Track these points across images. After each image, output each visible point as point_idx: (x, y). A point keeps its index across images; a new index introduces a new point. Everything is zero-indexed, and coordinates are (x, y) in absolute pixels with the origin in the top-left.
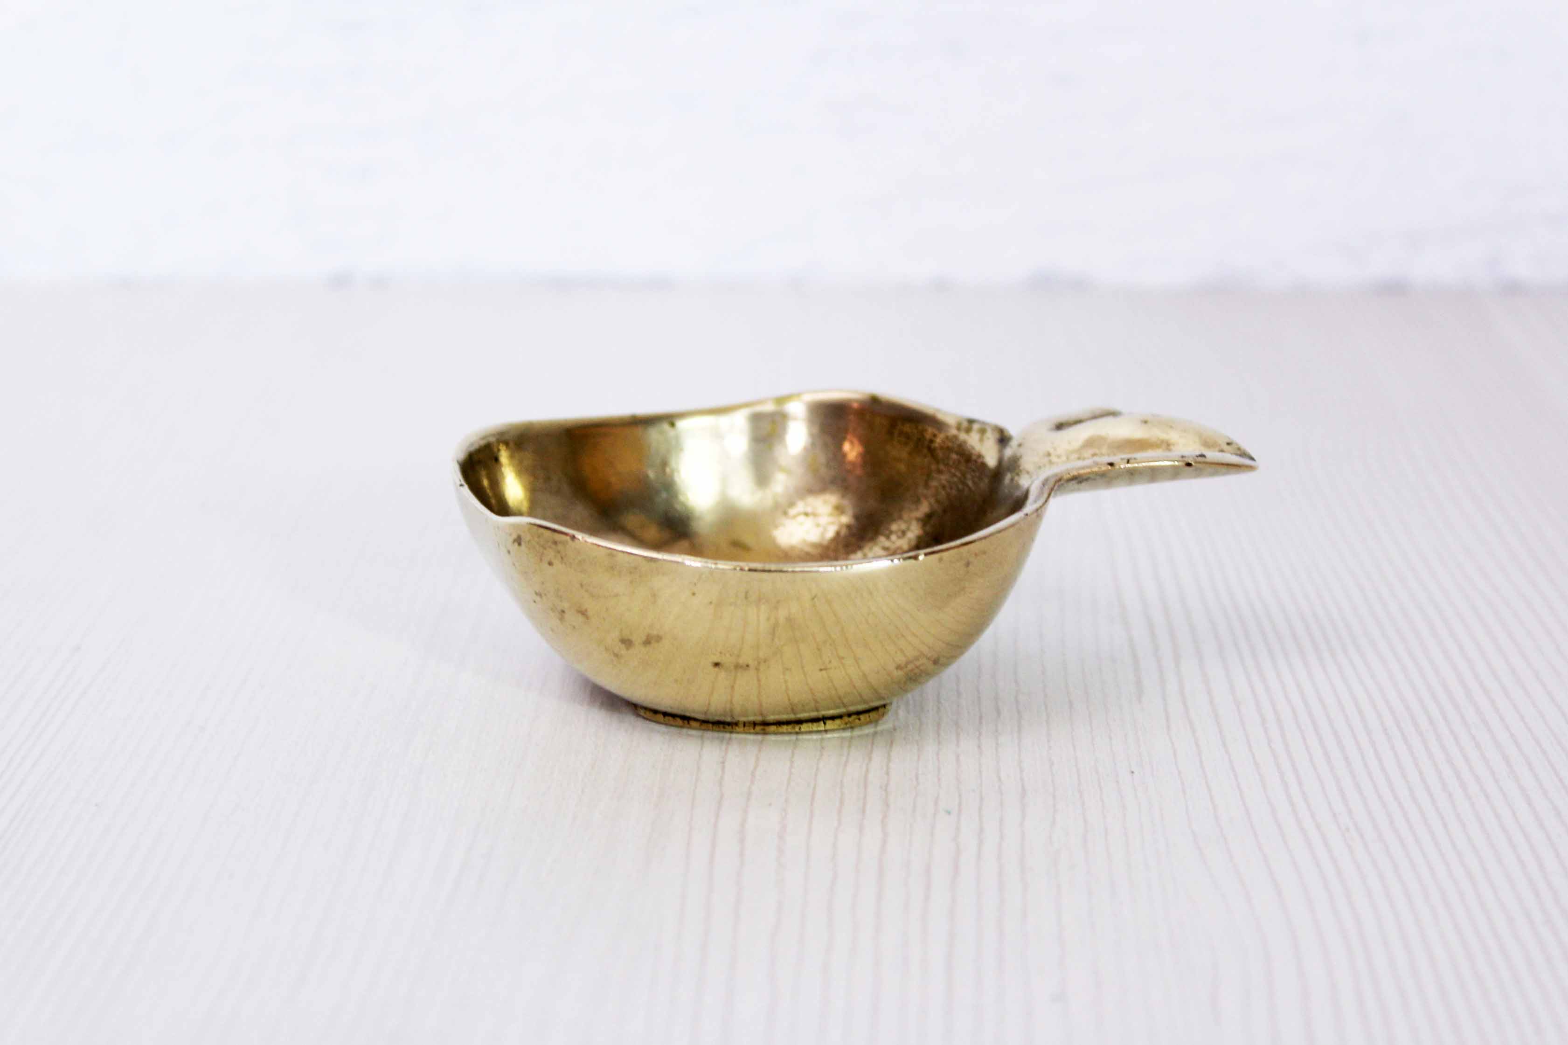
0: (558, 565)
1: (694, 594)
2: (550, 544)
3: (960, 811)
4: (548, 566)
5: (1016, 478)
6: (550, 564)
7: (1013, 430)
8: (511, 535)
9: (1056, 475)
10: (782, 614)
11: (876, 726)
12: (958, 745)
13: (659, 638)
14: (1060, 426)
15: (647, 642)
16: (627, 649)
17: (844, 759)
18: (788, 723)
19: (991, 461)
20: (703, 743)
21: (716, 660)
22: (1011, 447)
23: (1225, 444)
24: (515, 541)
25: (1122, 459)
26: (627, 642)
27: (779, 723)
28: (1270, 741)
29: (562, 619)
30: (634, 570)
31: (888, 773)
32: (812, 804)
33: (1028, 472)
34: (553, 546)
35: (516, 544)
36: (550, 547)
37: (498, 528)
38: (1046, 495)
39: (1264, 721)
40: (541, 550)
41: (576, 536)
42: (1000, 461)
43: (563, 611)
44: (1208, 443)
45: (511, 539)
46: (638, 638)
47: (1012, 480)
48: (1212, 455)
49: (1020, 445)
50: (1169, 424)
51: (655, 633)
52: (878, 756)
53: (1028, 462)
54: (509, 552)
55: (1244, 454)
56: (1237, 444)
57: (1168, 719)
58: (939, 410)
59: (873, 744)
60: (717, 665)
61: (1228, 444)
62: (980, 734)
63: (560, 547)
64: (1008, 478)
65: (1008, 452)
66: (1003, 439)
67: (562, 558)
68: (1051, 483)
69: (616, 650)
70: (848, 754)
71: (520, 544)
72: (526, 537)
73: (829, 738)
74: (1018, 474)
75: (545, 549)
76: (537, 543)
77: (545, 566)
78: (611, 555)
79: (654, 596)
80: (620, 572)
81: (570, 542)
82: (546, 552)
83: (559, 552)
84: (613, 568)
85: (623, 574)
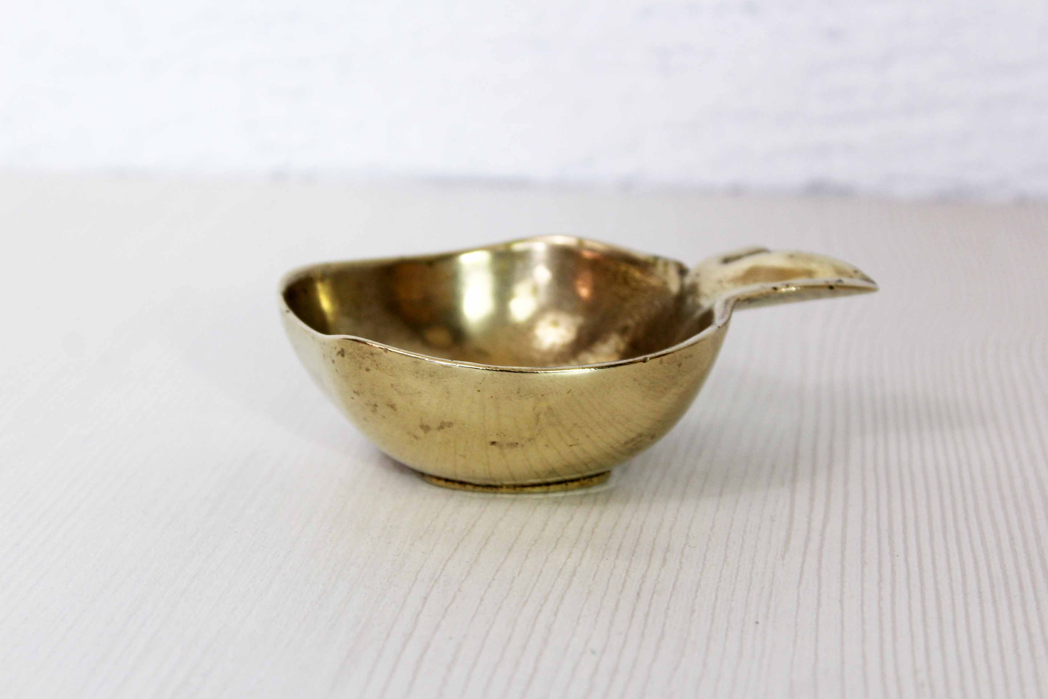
0: (373, 371)
1: (479, 391)
2: (367, 355)
4: (367, 372)
5: (698, 300)
6: (368, 370)
7: (690, 264)
8: (335, 348)
9: (733, 297)
10: (544, 404)
13: (450, 424)
14: (727, 260)
15: (441, 427)
16: (425, 433)
18: (539, 485)
19: (674, 288)
21: (493, 440)
22: (690, 277)
23: (853, 271)
24: (338, 353)
25: (783, 284)
26: (426, 428)
27: (533, 485)
29: (374, 411)
30: (435, 375)
33: (708, 295)
34: (371, 356)
35: (340, 355)
36: (368, 358)
37: (324, 344)
38: (729, 312)
40: (361, 359)
41: (388, 349)
42: (682, 287)
43: (376, 405)
44: (840, 272)
45: (335, 352)
46: (434, 424)
48: (847, 281)
49: (697, 275)
50: (810, 258)
51: (448, 420)
53: (705, 287)
54: (333, 361)
55: (867, 280)
56: (860, 271)
60: (493, 443)
61: (855, 272)
63: (376, 357)
65: (688, 280)
66: (682, 271)
67: (377, 365)
68: (731, 303)
69: (416, 434)
71: (343, 355)
72: (348, 350)
74: (699, 297)
75: (363, 358)
76: (358, 354)
77: (363, 372)
78: (416, 362)
79: (448, 393)
80: (422, 375)
81: (384, 354)
82: (363, 360)
83: (375, 361)
84: (418, 372)
85: (425, 376)
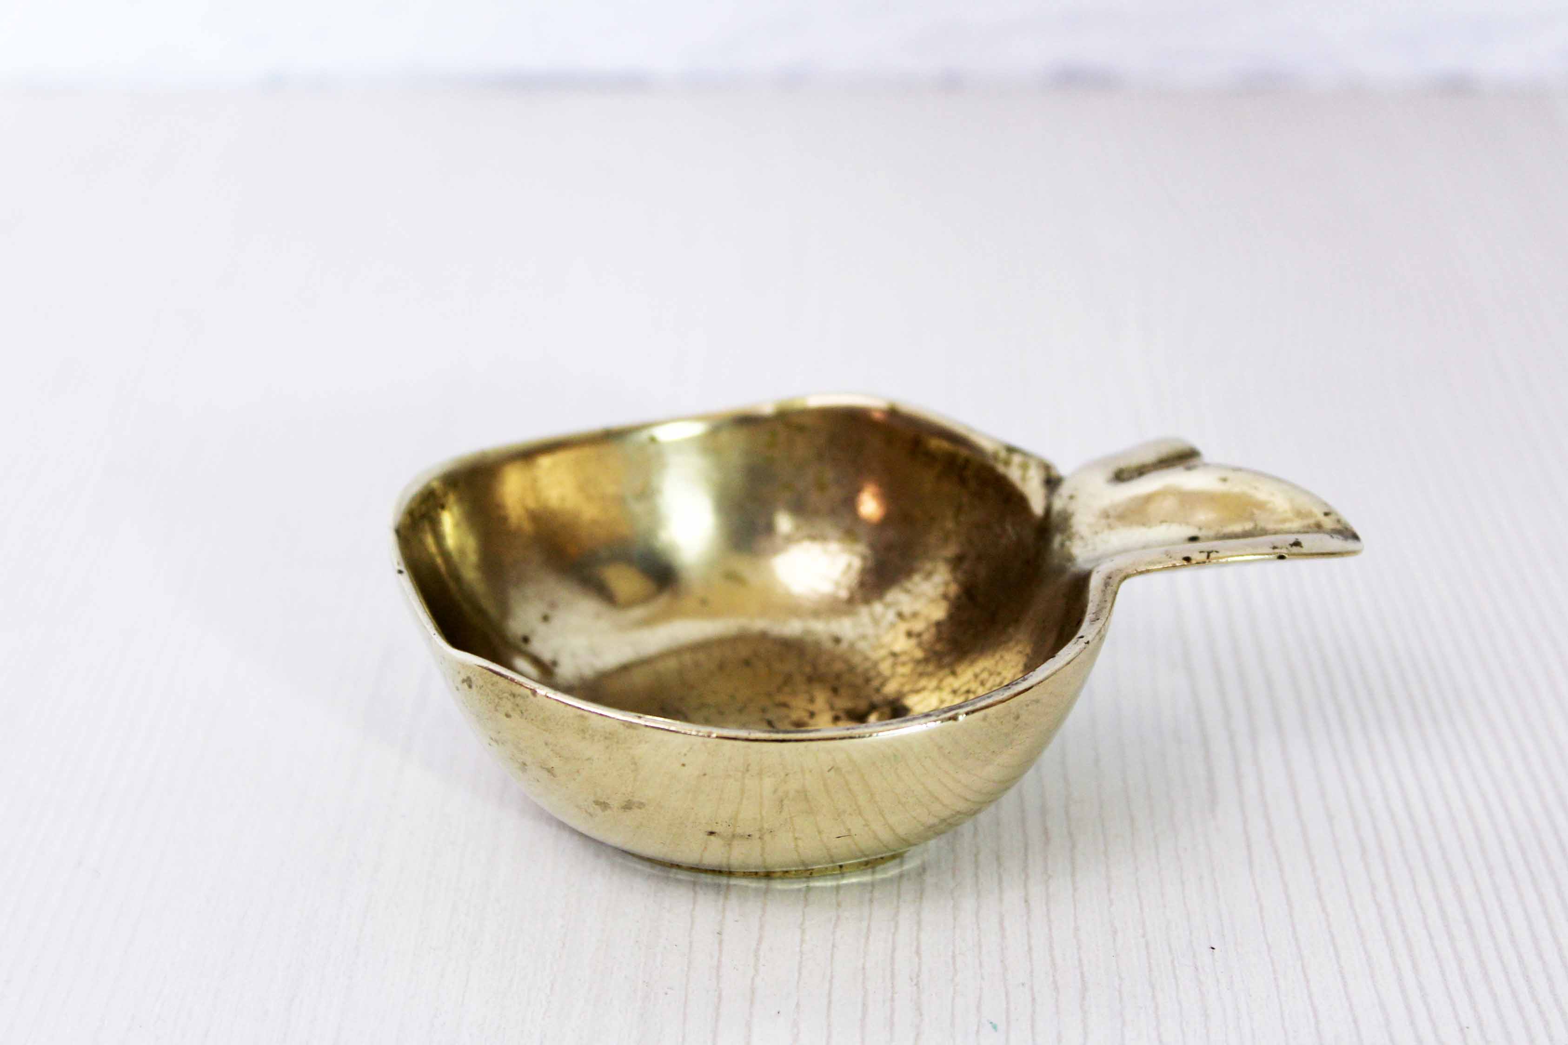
0: (517, 718)
1: (683, 763)
2: (506, 695)
3: (1008, 1023)
4: (505, 718)
5: (1068, 543)
6: (508, 716)
7: (1062, 468)
8: (458, 674)
9: (1120, 571)
10: (793, 785)
11: (901, 864)
12: (1001, 900)
13: (641, 805)
14: (1117, 477)
15: (628, 806)
16: (603, 811)
17: (865, 924)
19: (1037, 506)
20: (695, 892)
21: (710, 829)
22: (1060, 495)
23: (1323, 515)
24: (464, 681)
25: (1201, 553)
26: (602, 805)
28: (1373, 887)
29: (523, 770)
30: (609, 736)
31: (918, 953)
32: (828, 1016)
33: (1082, 538)
34: (511, 698)
35: (466, 685)
36: (507, 698)
39: (1364, 851)
40: (497, 699)
41: (538, 691)
42: (1048, 510)
43: (525, 764)
44: (1300, 512)
45: (460, 679)
46: (616, 802)
47: (1062, 545)
48: (1309, 542)
49: (1071, 497)
50: (1253, 484)
51: (636, 799)
52: (906, 914)
53: (1081, 524)
54: (458, 691)
55: (1346, 531)
56: (1336, 514)
57: (1249, 847)
58: (972, 430)
59: (899, 896)
60: (711, 833)
61: (1326, 514)
62: (1027, 876)
63: (519, 700)
64: (1057, 540)
65: (1057, 502)
66: (1052, 483)
67: (521, 712)
69: (591, 810)
70: (871, 915)
71: (470, 686)
72: (477, 681)
73: (846, 885)
74: (1070, 538)
75: (501, 699)
76: (492, 691)
77: (502, 716)
78: (582, 716)
79: (635, 764)
80: (592, 736)
81: (531, 697)
82: (501, 702)
83: (517, 705)
84: (584, 731)
85: (596, 738)
